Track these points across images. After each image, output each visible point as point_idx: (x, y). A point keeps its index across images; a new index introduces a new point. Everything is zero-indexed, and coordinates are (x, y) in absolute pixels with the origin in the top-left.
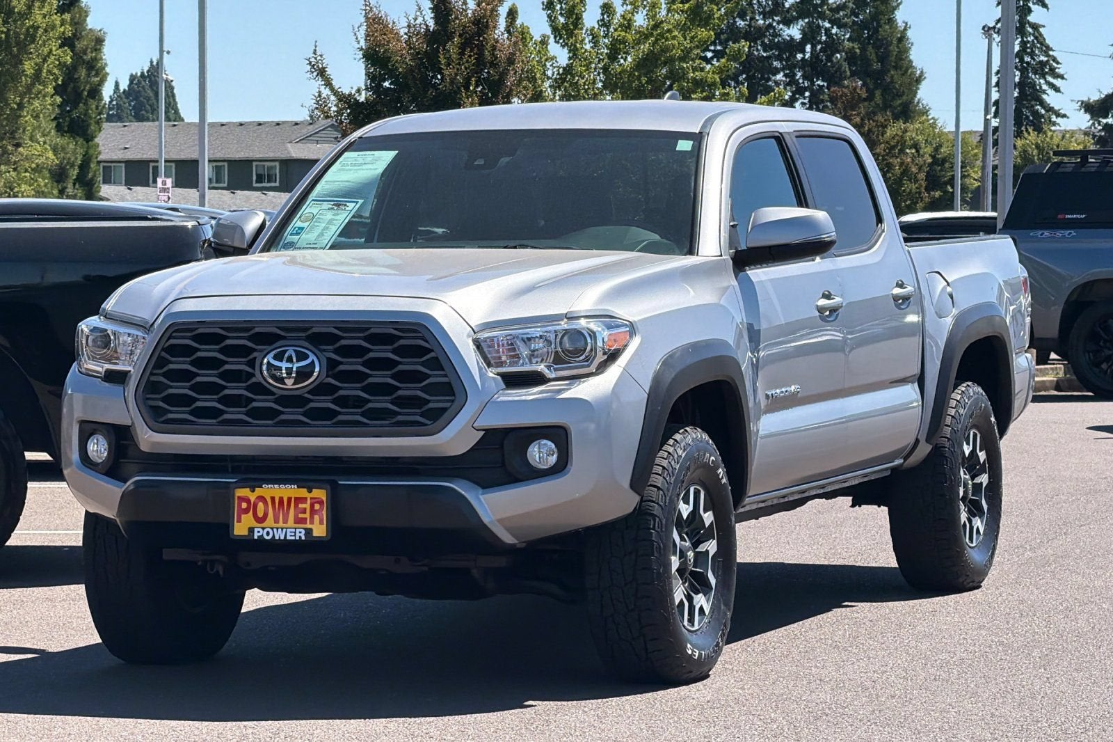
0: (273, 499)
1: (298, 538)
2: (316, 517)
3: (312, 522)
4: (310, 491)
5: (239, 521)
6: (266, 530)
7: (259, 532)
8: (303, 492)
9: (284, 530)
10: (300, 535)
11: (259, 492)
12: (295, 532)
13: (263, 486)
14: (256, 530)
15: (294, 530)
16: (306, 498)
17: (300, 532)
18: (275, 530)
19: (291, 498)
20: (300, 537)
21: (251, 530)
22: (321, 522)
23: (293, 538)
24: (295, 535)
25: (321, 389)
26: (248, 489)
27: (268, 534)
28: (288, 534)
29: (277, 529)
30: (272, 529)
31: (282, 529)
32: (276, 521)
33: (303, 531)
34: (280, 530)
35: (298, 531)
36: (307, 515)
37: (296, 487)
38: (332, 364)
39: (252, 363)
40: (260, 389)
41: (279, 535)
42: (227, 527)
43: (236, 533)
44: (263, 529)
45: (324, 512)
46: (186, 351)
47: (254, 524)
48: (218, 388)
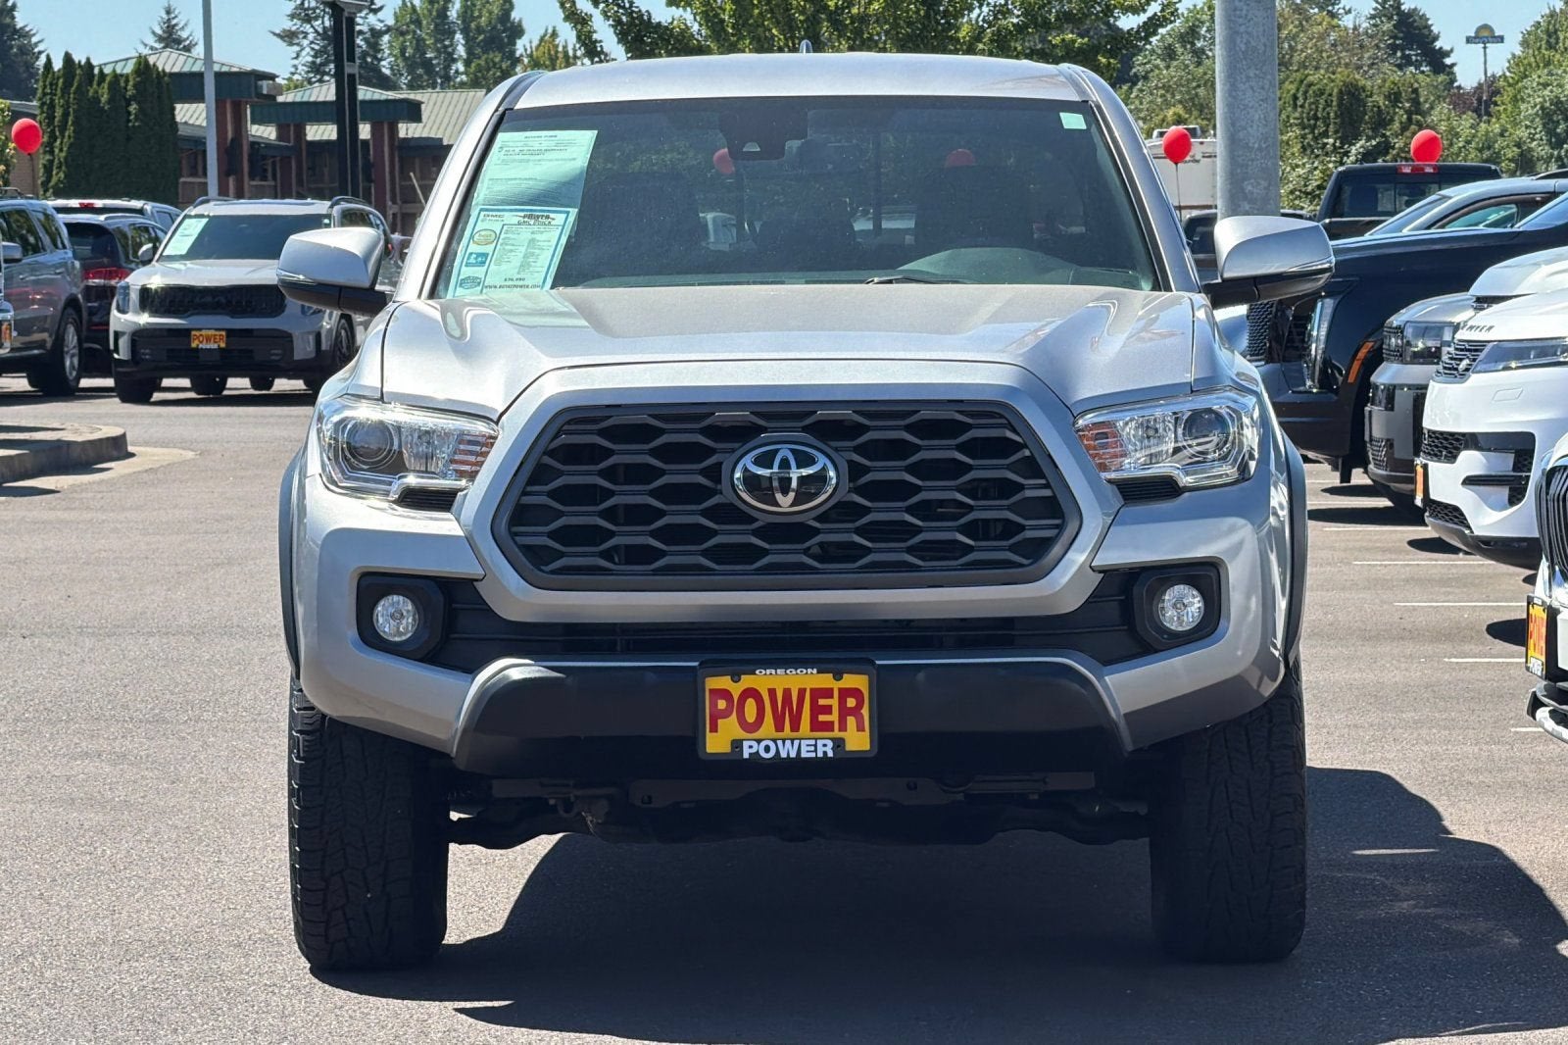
0: (772, 692)
1: (820, 755)
2: (851, 721)
3: (843, 727)
4: (838, 676)
5: (714, 729)
6: (763, 744)
7: (751, 747)
8: (826, 681)
9: (796, 742)
10: (825, 749)
11: (747, 681)
12: (815, 746)
13: (757, 672)
14: (746, 744)
15: (813, 742)
16: (832, 690)
17: (825, 745)
18: (780, 743)
19: (805, 690)
20: (825, 753)
21: (737, 744)
22: (860, 728)
23: (813, 755)
24: (816, 751)
25: (842, 511)
26: (729, 677)
27: (767, 749)
28: (804, 749)
29: (784, 741)
30: (774, 741)
31: (792, 740)
32: (779, 727)
33: (830, 744)
34: (788, 742)
35: (820, 743)
36: (834, 717)
37: (815, 671)
38: (855, 471)
39: (715, 473)
40: (733, 514)
41: (788, 751)
42: (695, 740)
43: (709, 750)
44: (759, 741)
45: (865, 712)
46: (594, 454)
47: (740, 734)
48: (653, 514)
